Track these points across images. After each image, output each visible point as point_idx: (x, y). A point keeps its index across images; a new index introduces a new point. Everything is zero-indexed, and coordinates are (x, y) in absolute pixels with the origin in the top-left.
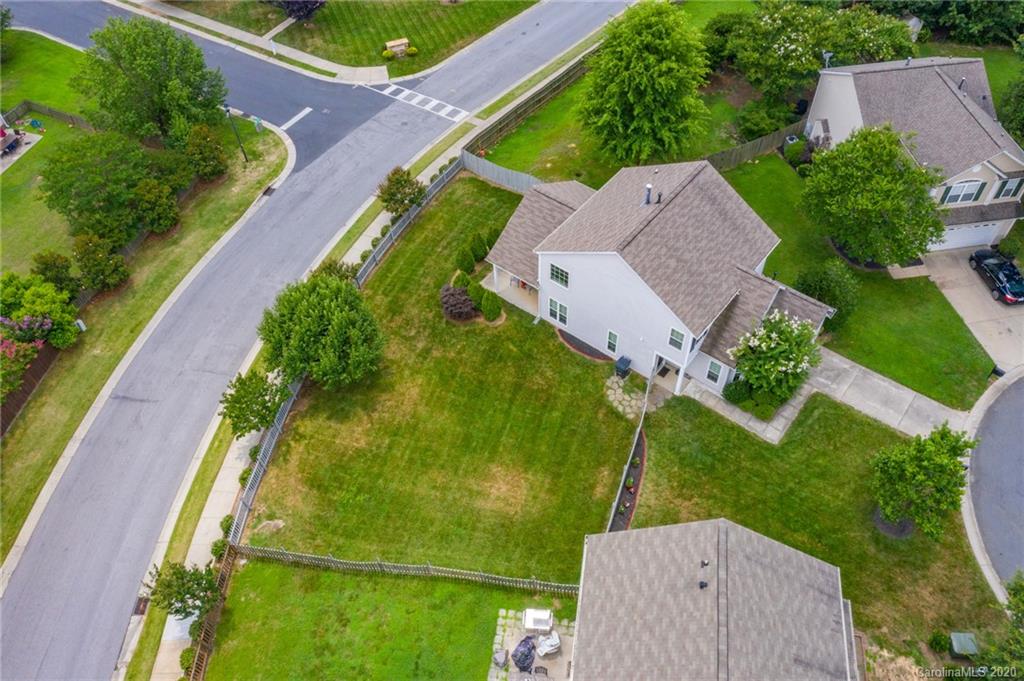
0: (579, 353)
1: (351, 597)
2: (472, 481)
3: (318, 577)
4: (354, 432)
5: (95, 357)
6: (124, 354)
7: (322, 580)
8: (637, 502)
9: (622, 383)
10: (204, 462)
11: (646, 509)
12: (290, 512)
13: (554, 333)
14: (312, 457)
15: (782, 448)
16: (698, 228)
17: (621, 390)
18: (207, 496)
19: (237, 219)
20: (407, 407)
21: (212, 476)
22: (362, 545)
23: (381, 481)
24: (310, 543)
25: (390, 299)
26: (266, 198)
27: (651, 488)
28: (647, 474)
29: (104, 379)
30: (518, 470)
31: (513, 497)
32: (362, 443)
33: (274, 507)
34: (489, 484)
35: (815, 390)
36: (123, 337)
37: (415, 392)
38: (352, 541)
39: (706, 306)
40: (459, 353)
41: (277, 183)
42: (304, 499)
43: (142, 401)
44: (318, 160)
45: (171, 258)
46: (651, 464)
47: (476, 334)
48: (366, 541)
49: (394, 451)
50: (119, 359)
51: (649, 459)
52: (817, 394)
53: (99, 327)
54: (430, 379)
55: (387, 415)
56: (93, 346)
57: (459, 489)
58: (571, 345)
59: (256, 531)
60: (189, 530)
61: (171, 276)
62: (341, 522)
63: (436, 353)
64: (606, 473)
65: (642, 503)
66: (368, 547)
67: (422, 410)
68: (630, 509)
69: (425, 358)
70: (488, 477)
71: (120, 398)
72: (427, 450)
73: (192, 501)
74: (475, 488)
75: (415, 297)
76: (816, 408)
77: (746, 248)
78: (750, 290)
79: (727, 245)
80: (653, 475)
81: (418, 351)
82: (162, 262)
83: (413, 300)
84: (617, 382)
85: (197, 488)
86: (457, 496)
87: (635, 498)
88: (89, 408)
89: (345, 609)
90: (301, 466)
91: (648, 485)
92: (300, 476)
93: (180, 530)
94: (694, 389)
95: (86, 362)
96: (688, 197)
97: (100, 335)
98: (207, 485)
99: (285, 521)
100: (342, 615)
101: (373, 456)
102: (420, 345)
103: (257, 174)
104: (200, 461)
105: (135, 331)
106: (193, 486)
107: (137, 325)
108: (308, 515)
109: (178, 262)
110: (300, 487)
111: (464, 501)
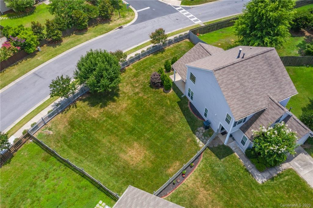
0: (193, 113)
1: (55, 170)
2: (124, 145)
3: (50, 157)
4: (96, 111)
5: (37, 60)
6: (46, 61)
7: (50, 159)
8: (184, 182)
9: (204, 131)
10: (44, 103)
11: (186, 186)
12: (57, 130)
13: (187, 102)
14: (77, 115)
15: (262, 186)
16: (257, 74)
17: (202, 134)
18: (37, 114)
19: (105, 33)
20: (119, 110)
21: (43, 108)
22: (72, 152)
23: (93, 132)
24: (56, 144)
25: (137, 72)
26: (119, 29)
27: (193, 178)
28: (195, 172)
29: (35, 67)
30: (144, 149)
31: (135, 158)
32: (96, 117)
33: (53, 126)
34: (130, 149)
35: (291, 167)
36: (49, 57)
37: (125, 105)
38: (69, 149)
39: (246, 108)
40: (148, 98)
41: (125, 26)
42: (64, 127)
43: (41, 77)
44: (142, 23)
45: (79, 38)
46: (199, 168)
47: (158, 93)
48: (74, 151)
49: (105, 124)
50: (43, 62)
51: (199, 166)
52: (291, 169)
53: (45, 51)
54: (133, 103)
55: (110, 110)
56: (39, 56)
57: (118, 146)
58: (192, 109)
59: (42, 132)
60: (24, 123)
61: (75, 43)
62: (71, 141)
63: (140, 95)
64: (178, 164)
65: (185, 183)
66: (73, 154)
67: (123, 113)
68: (179, 183)
69: (136, 95)
70: (131, 146)
71: (35, 74)
72: (116, 127)
73: (31, 114)
74: (124, 148)
75: (145, 74)
76: (287, 175)
77: (278, 91)
78: (271, 109)
79: (269, 86)
80: (197, 173)
81: (135, 92)
82: (75, 38)
83: (144, 75)
84: (202, 130)
85: (36, 110)
86: (116, 149)
87: (184, 180)
88: (25, 74)
89: (50, 173)
90: (71, 116)
91: (192, 177)
92: (69, 119)
93: (21, 121)
94: (234, 145)
95: (34, 60)
96: (258, 60)
97: (43, 54)
98: (40, 110)
99: (53, 132)
100: (47, 175)
101: (97, 122)
102: (137, 90)
103: (121, 22)
104: (43, 102)
105: (53, 56)
106: (36, 109)
107: (55, 54)
108: (62, 133)
109: (79, 40)
110: (66, 123)
111: (117, 152)
